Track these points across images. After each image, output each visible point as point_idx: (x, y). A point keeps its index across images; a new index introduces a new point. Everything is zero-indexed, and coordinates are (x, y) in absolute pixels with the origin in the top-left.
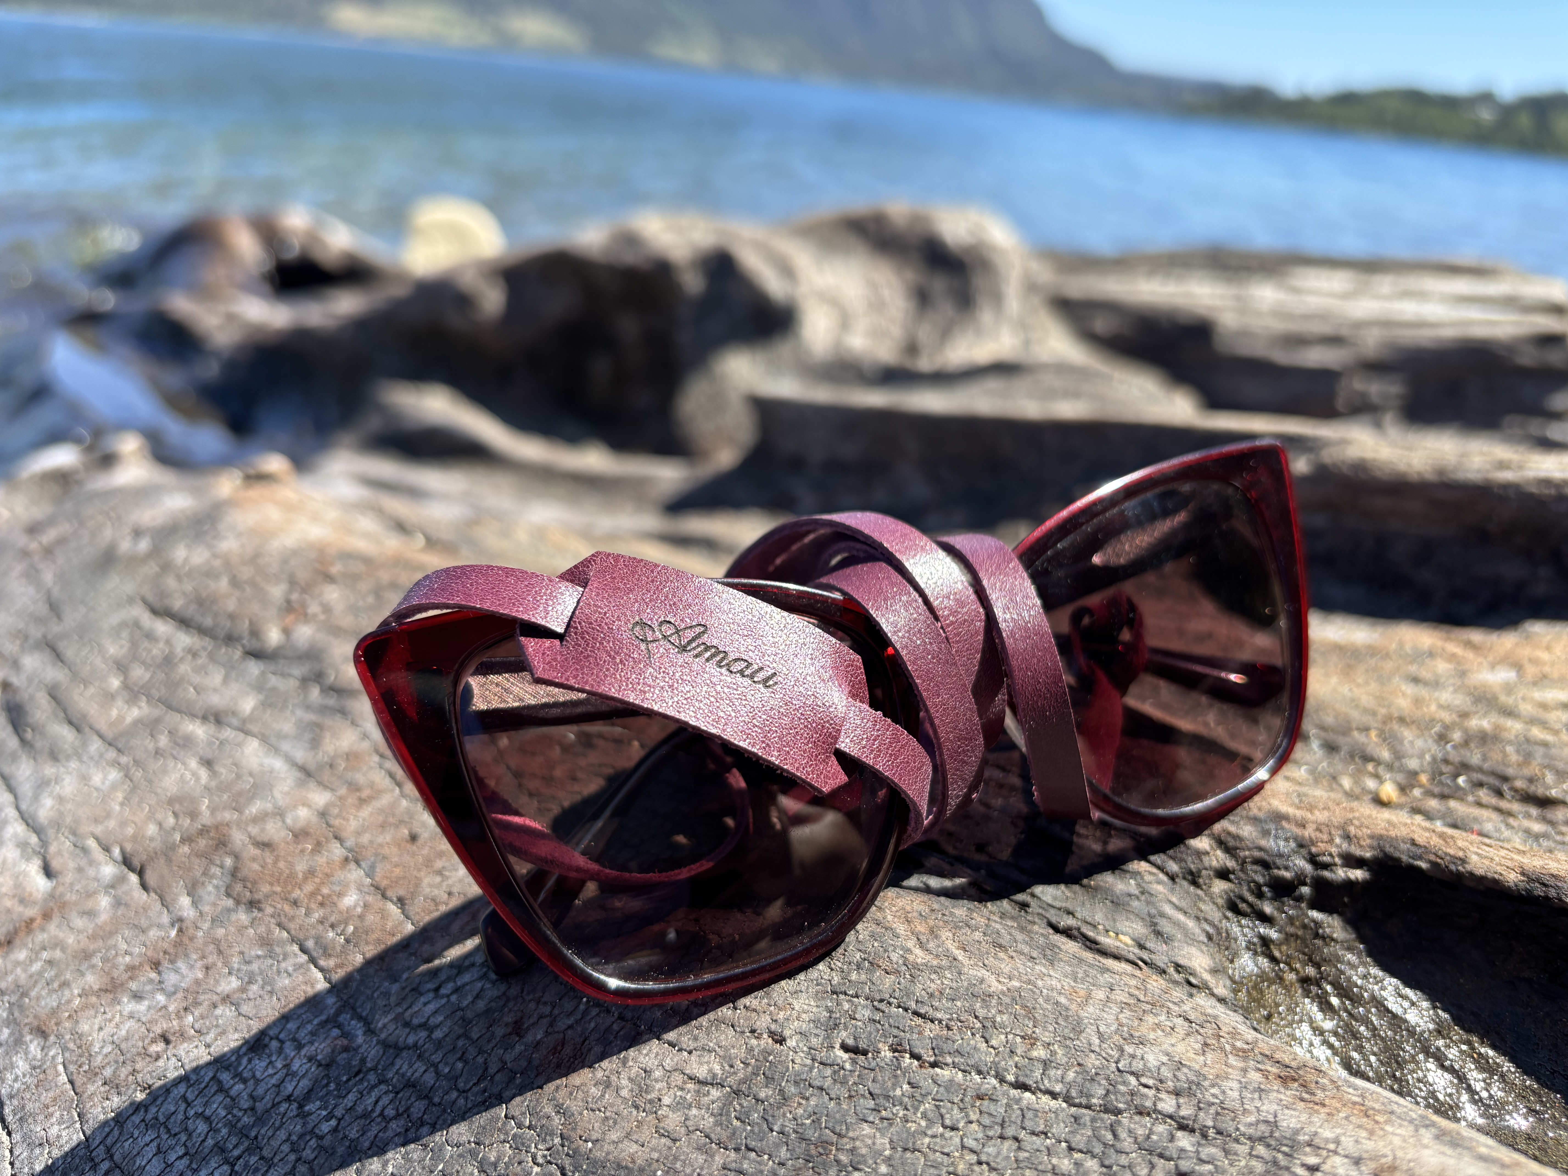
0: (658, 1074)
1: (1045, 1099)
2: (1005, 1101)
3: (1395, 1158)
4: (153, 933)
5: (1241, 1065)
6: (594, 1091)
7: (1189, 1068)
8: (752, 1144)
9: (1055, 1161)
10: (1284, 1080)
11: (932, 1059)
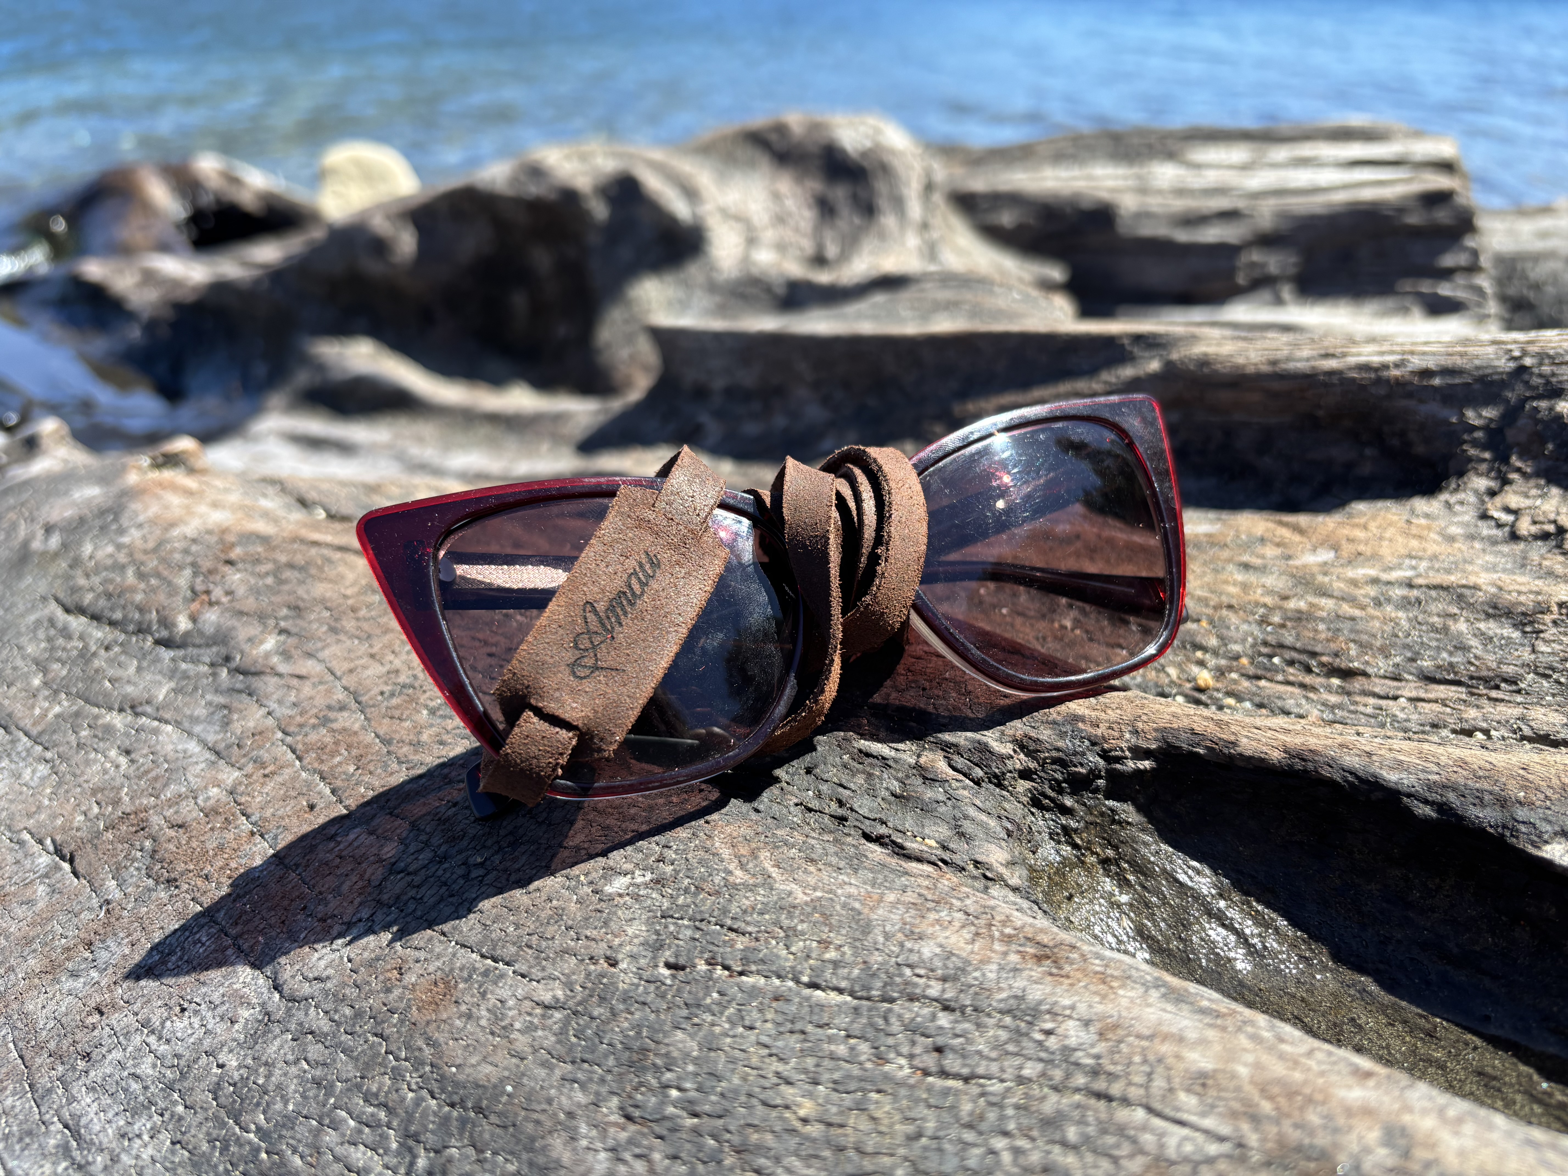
0: (511, 1003)
1: (833, 995)
2: (797, 1000)
3: (1120, 1017)
4: (86, 916)
5: (1004, 949)
6: (458, 1023)
7: (958, 956)
8: (587, 1056)
9: (833, 1047)
10: (1039, 959)
11: (739, 969)
